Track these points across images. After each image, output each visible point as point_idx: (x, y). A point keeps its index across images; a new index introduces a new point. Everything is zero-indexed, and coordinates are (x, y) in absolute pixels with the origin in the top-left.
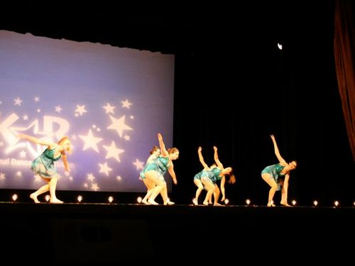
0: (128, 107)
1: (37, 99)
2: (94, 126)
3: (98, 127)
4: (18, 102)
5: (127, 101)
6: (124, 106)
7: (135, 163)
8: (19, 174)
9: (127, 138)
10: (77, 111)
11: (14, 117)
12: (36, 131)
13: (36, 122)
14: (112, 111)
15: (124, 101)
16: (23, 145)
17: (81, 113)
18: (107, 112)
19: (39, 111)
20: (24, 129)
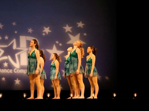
0: (82, 27)
1: (14, 24)
2: (57, 42)
3: (60, 42)
5: (81, 22)
6: (79, 26)
8: (3, 79)
10: (44, 31)
12: (15, 47)
13: (14, 41)
14: (71, 31)
15: (79, 22)
16: (5, 58)
17: (47, 33)
18: (66, 31)
19: (16, 32)
20: (6, 46)
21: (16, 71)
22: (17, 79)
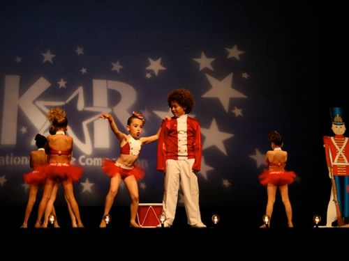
0: (238, 58)
4: (48, 57)
5: (235, 48)
6: (230, 56)
7: (252, 157)
9: (238, 112)
10: (148, 68)
11: (42, 84)
12: (81, 106)
13: (80, 91)
14: (210, 67)
15: (231, 47)
17: (156, 73)
18: (201, 68)
19: (84, 71)
20: (62, 103)
21: (84, 160)
22: (87, 180)
